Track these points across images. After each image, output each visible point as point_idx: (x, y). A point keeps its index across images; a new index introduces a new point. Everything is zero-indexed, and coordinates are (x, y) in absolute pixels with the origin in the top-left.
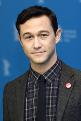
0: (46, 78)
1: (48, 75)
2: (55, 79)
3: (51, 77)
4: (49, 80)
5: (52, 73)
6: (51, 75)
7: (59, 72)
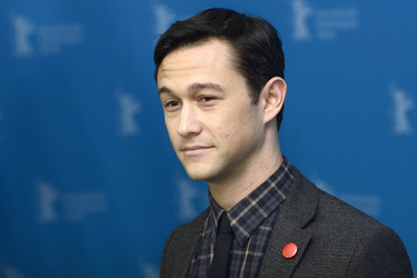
0: (234, 222)
1: (242, 214)
2: (262, 228)
3: (249, 222)
4: (241, 229)
5: (253, 211)
6: (248, 216)
7: (277, 209)
